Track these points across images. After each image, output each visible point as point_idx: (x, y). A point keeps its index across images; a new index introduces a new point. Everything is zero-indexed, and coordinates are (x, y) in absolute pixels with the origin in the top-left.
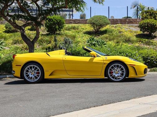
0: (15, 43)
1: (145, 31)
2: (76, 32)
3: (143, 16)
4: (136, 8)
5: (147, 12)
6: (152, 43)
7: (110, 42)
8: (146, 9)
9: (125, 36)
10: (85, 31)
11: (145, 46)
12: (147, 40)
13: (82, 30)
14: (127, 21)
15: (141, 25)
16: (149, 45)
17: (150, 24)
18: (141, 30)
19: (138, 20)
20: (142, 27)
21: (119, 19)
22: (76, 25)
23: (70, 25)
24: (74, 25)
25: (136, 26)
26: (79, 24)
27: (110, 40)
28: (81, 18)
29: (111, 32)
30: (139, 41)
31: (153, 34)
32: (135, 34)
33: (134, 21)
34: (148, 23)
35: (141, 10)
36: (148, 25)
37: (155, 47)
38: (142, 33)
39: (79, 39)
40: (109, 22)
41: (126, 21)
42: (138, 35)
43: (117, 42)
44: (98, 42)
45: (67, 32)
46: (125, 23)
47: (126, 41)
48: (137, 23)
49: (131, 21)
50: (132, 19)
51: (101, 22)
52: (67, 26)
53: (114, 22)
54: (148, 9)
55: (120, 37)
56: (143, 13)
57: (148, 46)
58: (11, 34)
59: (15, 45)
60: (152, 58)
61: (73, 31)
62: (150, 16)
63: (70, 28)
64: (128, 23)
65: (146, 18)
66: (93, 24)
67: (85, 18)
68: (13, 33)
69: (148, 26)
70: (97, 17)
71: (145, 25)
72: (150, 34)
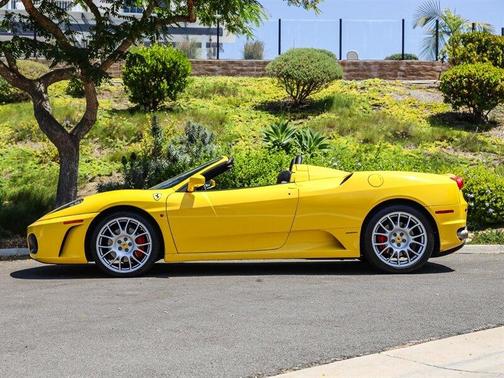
0: (20, 139)
1: (460, 104)
2: (230, 102)
3: (455, 54)
4: (431, 24)
5: (467, 40)
6: (484, 143)
7: (343, 141)
8: (465, 30)
9: (392, 120)
10: (258, 100)
11: (461, 155)
12: (465, 134)
13: (248, 97)
14: (402, 68)
15: (448, 83)
16: (472, 151)
17: (478, 81)
18: (447, 101)
19: (438, 67)
20: (450, 91)
21: (376, 63)
22: (229, 80)
23: (211, 81)
24: (221, 80)
25: (430, 87)
26: (241, 78)
27: (341, 133)
28: (248, 56)
29: (348, 106)
30: (438, 136)
31: (489, 114)
32: (428, 114)
33: (425, 69)
34: (469, 76)
35: (448, 34)
36: (469, 83)
37: (492, 156)
38: (449, 108)
39: (237, 129)
40: (339, 69)
41: (399, 67)
42: (439, 115)
43: (366, 141)
44: (300, 138)
45: (199, 102)
46: (395, 77)
47: (396, 135)
48: (434, 76)
49: (414, 70)
50: (420, 63)
51: (314, 71)
52: (197, 81)
53: (358, 71)
54: (473, 28)
55: (376, 121)
56: (454, 43)
57: (470, 156)
58: (8, 107)
59: (20, 146)
60: (482, 194)
61: (220, 98)
62: (478, 53)
63: (208, 91)
64: (404, 77)
65: (464, 58)
66: (285, 77)
67: (259, 57)
68: (14, 105)
69: (469, 86)
70: (300, 53)
71: (460, 82)
72: (478, 113)
